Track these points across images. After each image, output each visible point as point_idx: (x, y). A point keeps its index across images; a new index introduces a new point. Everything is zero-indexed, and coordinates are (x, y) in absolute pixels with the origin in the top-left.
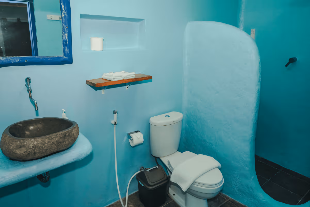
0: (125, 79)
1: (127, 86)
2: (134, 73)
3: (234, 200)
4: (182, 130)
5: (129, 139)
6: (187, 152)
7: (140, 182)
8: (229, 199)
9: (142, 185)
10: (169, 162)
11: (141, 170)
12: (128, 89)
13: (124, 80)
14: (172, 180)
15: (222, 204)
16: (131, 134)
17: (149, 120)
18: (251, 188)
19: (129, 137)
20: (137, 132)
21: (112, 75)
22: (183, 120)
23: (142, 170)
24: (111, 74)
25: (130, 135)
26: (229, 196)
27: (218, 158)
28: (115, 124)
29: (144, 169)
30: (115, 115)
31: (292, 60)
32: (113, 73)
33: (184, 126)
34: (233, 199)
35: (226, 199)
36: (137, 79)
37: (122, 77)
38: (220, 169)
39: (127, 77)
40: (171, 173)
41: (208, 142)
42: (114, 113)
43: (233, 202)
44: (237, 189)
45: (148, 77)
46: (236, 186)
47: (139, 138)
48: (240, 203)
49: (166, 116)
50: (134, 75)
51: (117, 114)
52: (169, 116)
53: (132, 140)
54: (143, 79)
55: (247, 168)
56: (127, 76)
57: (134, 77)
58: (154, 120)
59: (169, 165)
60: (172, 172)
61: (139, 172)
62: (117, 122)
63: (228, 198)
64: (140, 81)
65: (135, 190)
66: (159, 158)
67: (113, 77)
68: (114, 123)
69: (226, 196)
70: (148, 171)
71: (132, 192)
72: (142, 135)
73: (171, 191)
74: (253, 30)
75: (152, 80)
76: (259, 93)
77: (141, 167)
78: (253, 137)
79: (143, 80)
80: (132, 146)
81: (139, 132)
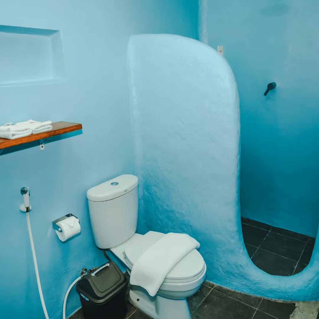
0: (34, 133)
1: (41, 146)
2: (50, 122)
3: (221, 286)
4: (139, 200)
5: (56, 230)
6: (151, 232)
7: (83, 296)
8: (214, 288)
9: (87, 299)
10: (124, 253)
11: (82, 273)
12: (43, 149)
13: (32, 135)
14: (133, 281)
15: (206, 296)
16: (59, 221)
17: (86, 195)
18: (241, 266)
19: (55, 226)
20: (68, 216)
21: (9, 129)
22: (138, 186)
23: (84, 275)
24: (8, 127)
25: (57, 224)
26: (214, 282)
27: (194, 234)
28: (28, 210)
29: (88, 270)
30: (26, 196)
31: (271, 87)
32: (12, 125)
33: (141, 194)
34: (219, 285)
35: (210, 287)
36: (57, 132)
37: (28, 131)
38: (198, 250)
39: (36, 130)
40: (130, 271)
41: (177, 213)
42: (23, 192)
43: (220, 289)
44: (223, 271)
45: (76, 126)
46: (222, 267)
47: (72, 226)
48: (228, 288)
49: (112, 184)
50: (50, 126)
51: (28, 193)
52: (117, 183)
53: (61, 231)
54: (67, 130)
55: (233, 241)
56: (37, 128)
57: (51, 128)
58: (94, 193)
59: (125, 258)
60: (131, 269)
61: (80, 278)
62: (30, 208)
63: (212, 286)
64: (62, 134)
65: (76, 308)
66: (108, 250)
67: (11, 133)
68: (25, 210)
69: (210, 284)
70: (93, 274)
71: (73, 311)
72: (78, 220)
73: (133, 295)
74: (221, 47)
75: (82, 130)
76: (239, 134)
77: (83, 269)
78: (237, 197)
79: (67, 132)
80: (63, 241)
81: (72, 215)
